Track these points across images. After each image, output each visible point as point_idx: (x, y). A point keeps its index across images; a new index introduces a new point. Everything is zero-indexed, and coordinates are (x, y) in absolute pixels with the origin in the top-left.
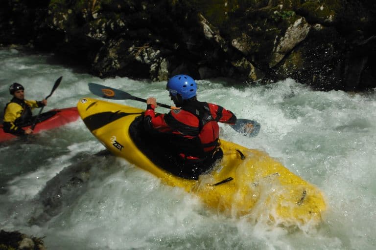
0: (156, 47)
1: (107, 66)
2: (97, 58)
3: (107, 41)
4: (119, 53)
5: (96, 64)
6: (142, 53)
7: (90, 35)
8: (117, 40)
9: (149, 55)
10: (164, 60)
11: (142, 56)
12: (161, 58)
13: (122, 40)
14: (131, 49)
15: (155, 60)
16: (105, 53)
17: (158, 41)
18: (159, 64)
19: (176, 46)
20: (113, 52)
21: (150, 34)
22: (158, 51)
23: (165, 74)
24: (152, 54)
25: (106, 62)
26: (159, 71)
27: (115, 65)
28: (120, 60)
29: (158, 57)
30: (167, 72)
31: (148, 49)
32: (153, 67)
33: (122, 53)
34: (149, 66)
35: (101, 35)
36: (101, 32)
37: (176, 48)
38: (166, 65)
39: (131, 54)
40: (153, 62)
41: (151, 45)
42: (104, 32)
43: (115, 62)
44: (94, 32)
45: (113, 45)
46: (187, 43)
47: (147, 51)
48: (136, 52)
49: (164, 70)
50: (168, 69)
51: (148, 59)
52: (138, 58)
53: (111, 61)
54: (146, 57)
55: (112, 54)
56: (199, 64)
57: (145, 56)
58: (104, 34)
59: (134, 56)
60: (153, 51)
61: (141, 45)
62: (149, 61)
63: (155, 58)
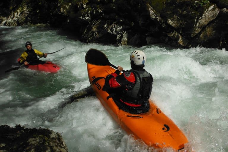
0: (120, 24)
1: (91, 36)
2: (85, 31)
3: (91, 21)
4: (98, 28)
5: (85, 35)
6: (112, 28)
7: (81, 18)
8: (97, 21)
9: (116, 29)
10: (125, 32)
11: (112, 30)
12: (123, 31)
13: (100, 21)
14: (106, 26)
15: (120, 32)
16: (90, 29)
17: (121, 21)
18: (122, 35)
19: (133, 24)
20: (95, 28)
21: (117, 17)
22: (122, 27)
23: (125, 41)
24: (118, 29)
25: (90, 34)
26: (122, 39)
27: (95, 35)
28: (98, 32)
29: (121, 30)
30: (127, 39)
31: (115, 26)
32: (118, 37)
33: (100, 28)
34: (116, 36)
35: (88, 17)
36: (88, 16)
37: (133, 25)
38: (126, 36)
39: (105, 29)
40: (118, 33)
41: (117, 24)
42: (89, 16)
43: (95, 33)
44: (84, 16)
45: (95, 24)
46: (139, 22)
47: (115, 27)
48: (108, 27)
49: (125, 38)
51: (115, 32)
52: (109, 31)
54: (114, 31)
55: (94, 29)
56: (146, 34)
57: (113, 30)
58: (90, 17)
59: (107, 30)
60: (119, 27)
61: (111, 23)
62: (116, 33)
63: (120, 31)
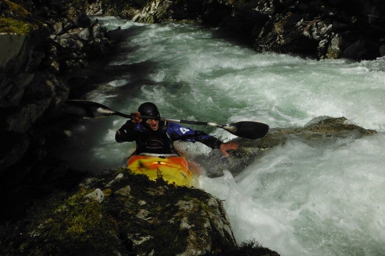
0: (327, 20)
1: (271, 41)
2: (262, 32)
3: (273, 15)
4: (285, 27)
5: (260, 39)
6: (311, 27)
7: (257, 9)
8: (284, 14)
9: (318, 30)
10: (337, 35)
11: (311, 31)
12: (333, 33)
13: (289, 14)
14: (299, 23)
15: (326, 35)
16: (270, 28)
17: (331, 14)
18: (330, 40)
19: (354, 20)
20: (279, 27)
21: (323, 7)
22: (331, 26)
23: (335, 51)
24: (323, 29)
25: (270, 37)
26: (329, 48)
27: (279, 40)
28: (285, 35)
29: (329, 32)
30: (338, 49)
31: (319, 24)
32: (322, 44)
33: (289, 28)
34: (318, 41)
35: (268, 9)
36: (268, 6)
37: (353, 22)
38: (338, 41)
39: (299, 28)
40: (322, 37)
41: (322, 19)
42: (271, 6)
43: (279, 37)
44: (261, 6)
45: (279, 19)
46: (369, 15)
47: (317, 26)
48: (305, 26)
49: (335, 46)
50: (340, 46)
51: (318, 34)
52: (306, 33)
53: (276, 36)
54: (315, 33)
55: (278, 29)
56: (381, 40)
57: (314, 31)
58: (272, 8)
59: (303, 31)
60: (325, 25)
61: (311, 19)
62: (318, 37)
63: (326, 33)
